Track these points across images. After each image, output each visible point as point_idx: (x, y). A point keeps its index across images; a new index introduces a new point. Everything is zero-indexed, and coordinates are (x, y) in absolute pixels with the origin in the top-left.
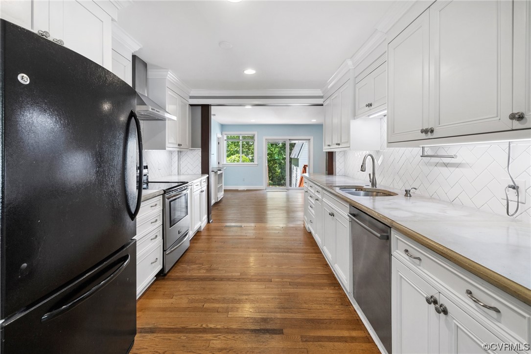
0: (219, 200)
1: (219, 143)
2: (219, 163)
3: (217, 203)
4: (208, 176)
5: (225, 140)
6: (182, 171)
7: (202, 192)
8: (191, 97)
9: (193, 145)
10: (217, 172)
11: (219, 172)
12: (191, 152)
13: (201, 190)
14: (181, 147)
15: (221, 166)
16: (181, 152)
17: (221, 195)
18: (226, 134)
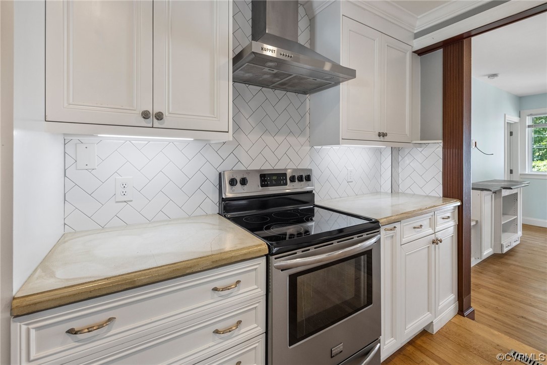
0: (505, 250)
1: (511, 134)
2: (511, 172)
3: (497, 258)
4: (459, 204)
5: (529, 126)
6: (402, 188)
7: (436, 242)
8: (417, 35)
9: (425, 135)
10: (500, 191)
11: (505, 193)
12: (420, 149)
13: (433, 237)
14: (386, 138)
15: (515, 177)
16: (399, 149)
17: (511, 240)
18: (531, 115)
